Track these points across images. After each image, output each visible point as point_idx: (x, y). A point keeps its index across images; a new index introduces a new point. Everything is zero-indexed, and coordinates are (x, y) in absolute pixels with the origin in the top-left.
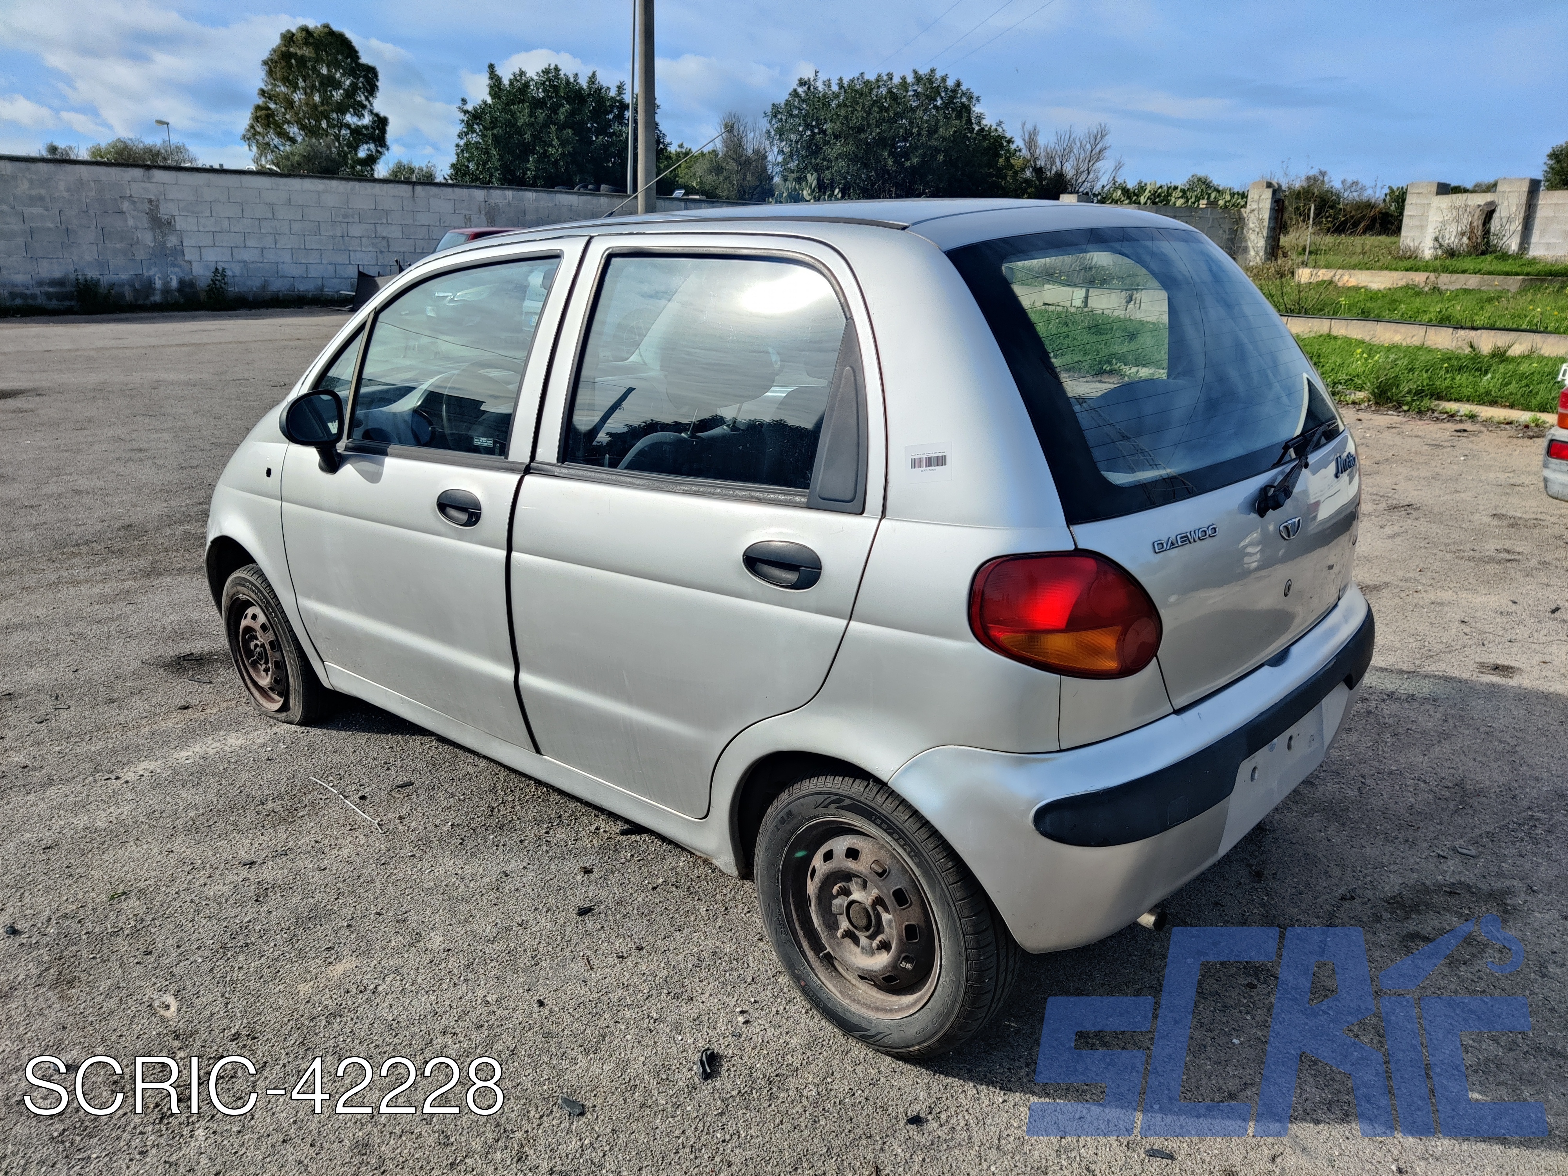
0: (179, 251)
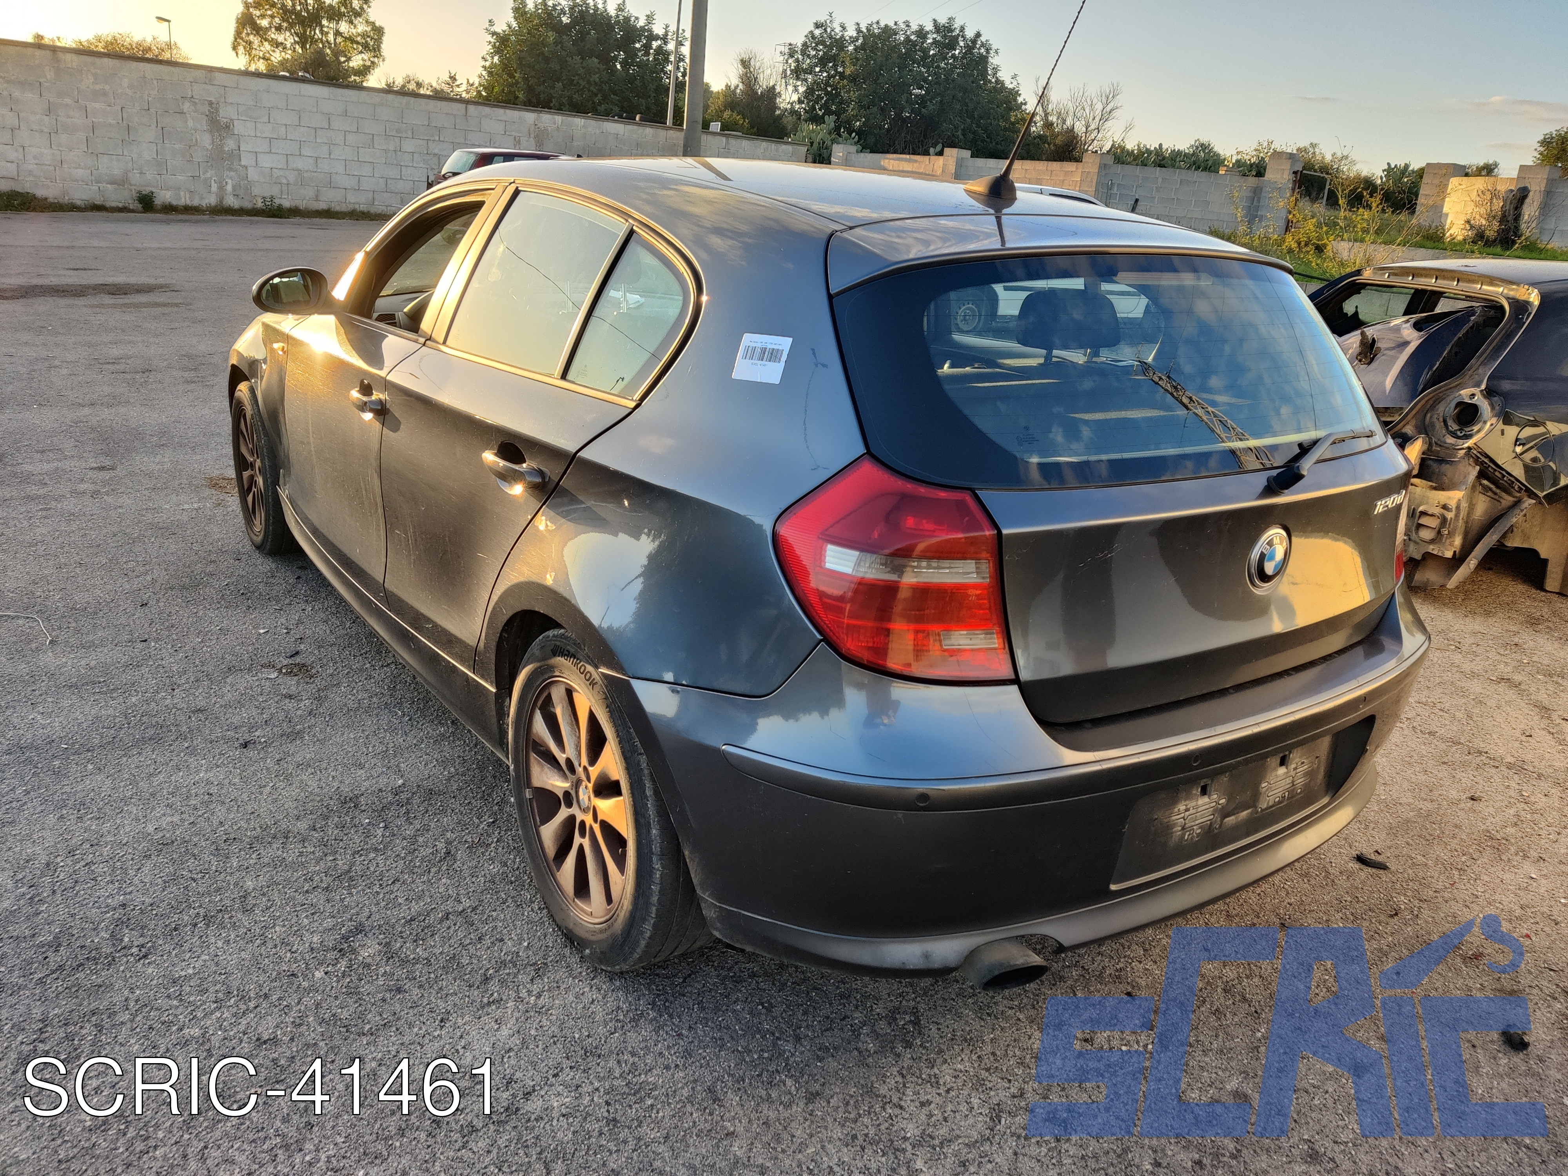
0: (235, 155)
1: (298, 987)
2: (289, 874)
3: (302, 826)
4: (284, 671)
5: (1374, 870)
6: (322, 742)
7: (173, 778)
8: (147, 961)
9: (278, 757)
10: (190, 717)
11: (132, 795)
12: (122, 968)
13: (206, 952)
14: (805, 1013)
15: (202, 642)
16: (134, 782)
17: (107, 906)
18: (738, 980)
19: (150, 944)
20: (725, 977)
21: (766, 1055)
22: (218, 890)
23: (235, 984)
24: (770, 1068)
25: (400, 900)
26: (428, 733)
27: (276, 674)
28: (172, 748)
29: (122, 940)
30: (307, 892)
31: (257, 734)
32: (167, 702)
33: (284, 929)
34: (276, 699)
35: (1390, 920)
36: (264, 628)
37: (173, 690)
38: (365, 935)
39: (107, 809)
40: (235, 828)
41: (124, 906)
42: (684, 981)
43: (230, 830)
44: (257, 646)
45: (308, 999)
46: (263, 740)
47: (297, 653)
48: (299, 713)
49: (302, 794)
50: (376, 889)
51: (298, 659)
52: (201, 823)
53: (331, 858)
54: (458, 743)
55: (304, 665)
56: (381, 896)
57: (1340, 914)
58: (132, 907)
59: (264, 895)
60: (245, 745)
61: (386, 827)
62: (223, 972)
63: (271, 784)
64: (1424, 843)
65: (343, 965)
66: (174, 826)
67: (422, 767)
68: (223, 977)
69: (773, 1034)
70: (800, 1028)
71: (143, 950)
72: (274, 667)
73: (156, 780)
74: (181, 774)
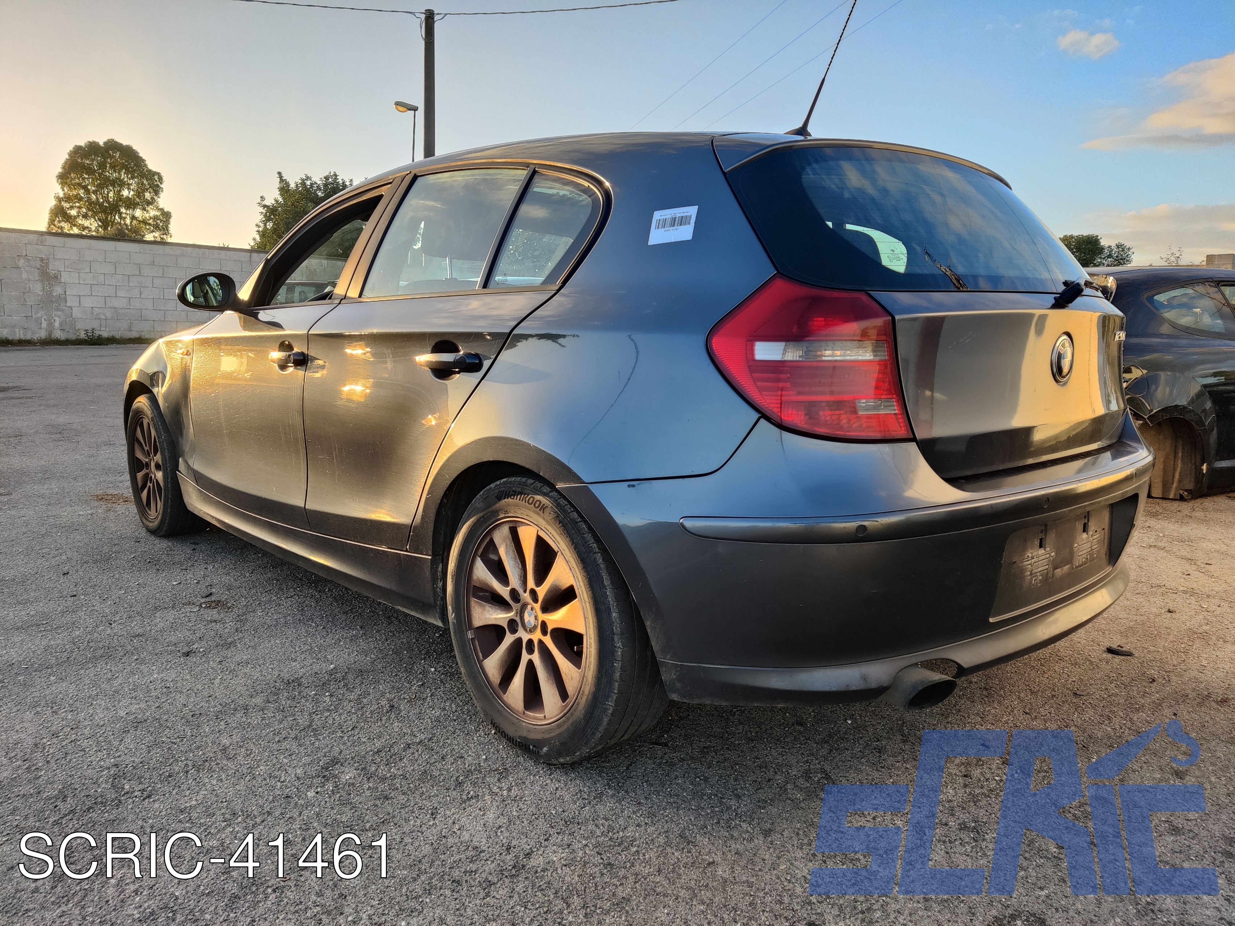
0: (62, 299)
1: (296, 805)
2: (259, 731)
3: (258, 700)
4: (204, 606)
5: (1123, 657)
6: (254, 647)
7: (131, 680)
8: (152, 800)
9: (218, 660)
10: (131, 640)
11: (98, 693)
12: (130, 807)
13: (204, 788)
14: (736, 780)
15: (125, 593)
16: (95, 684)
17: (101, 767)
18: (673, 765)
19: (150, 788)
20: (660, 764)
21: (717, 809)
22: (198, 748)
23: (238, 808)
24: (724, 818)
25: (363, 740)
26: (343, 635)
27: (198, 608)
28: (123, 661)
29: (123, 788)
30: (279, 741)
31: (195, 646)
32: (109, 631)
33: (267, 768)
34: (204, 624)
35: (1152, 685)
36: (175, 581)
37: (111, 624)
38: (342, 765)
39: (78, 704)
40: (198, 707)
41: (116, 765)
42: (628, 768)
43: (194, 709)
44: (174, 592)
45: (307, 811)
46: (201, 650)
47: (211, 594)
48: (226, 631)
49: (249, 681)
50: (339, 734)
51: (213, 598)
52: (166, 707)
53: (291, 719)
54: (370, 640)
55: (219, 601)
56: (346, 738)
57: (1113, 684)
58: (124, 766)
59: (241, 747)
60: (187, 654)
61: (331, 696)
62: (224, 800)
63: (219, 677)
64: (1150, 639)
65: (330, 786)
66: (143, 711)
67: (346, 656)
68: (225, 804)
69: (717, 796)
70: (736, 790)
71: (145, 793)
72: (194, 604)
73: (116, 683)
74: (137, 676)
